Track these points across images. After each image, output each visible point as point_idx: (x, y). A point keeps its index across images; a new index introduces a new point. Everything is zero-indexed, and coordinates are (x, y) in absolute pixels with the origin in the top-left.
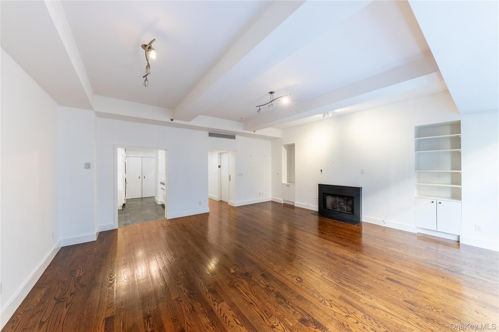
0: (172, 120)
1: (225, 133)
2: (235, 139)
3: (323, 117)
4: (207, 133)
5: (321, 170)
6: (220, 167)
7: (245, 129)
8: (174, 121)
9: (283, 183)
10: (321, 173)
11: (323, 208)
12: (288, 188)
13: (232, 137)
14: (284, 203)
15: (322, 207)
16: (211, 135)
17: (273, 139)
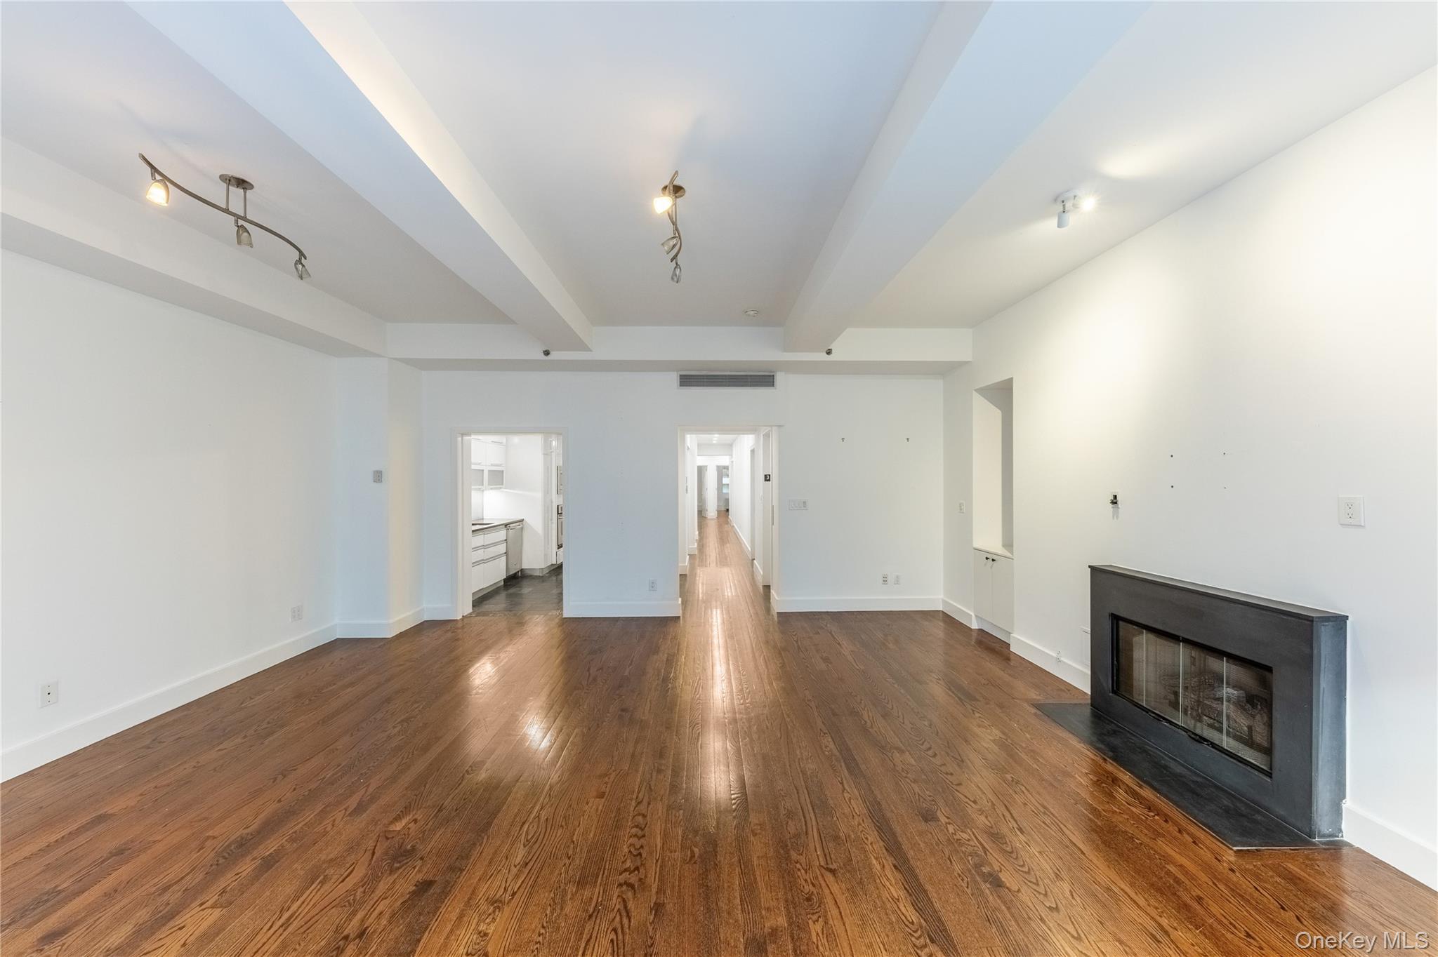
0: (547, 353)
1: (730, 371)
2: (773, 385)
3: (1058, 227)
4: (674, 377)
5: (1115, 497)
6: (769, 480)
7: (786, 350)
8: (554, 355)
9: (975, 545)
10: (1116, 515)
11: (1113, 692)
12: (991, 567)
13: (764, 379)
14: (981, 630)
15: (1107, 684)
16: (687, 380)
17: (944, 371)
